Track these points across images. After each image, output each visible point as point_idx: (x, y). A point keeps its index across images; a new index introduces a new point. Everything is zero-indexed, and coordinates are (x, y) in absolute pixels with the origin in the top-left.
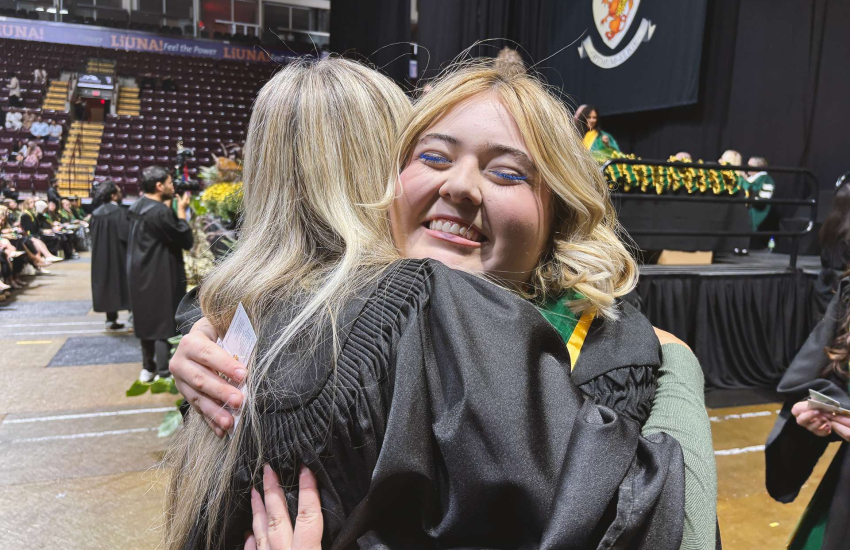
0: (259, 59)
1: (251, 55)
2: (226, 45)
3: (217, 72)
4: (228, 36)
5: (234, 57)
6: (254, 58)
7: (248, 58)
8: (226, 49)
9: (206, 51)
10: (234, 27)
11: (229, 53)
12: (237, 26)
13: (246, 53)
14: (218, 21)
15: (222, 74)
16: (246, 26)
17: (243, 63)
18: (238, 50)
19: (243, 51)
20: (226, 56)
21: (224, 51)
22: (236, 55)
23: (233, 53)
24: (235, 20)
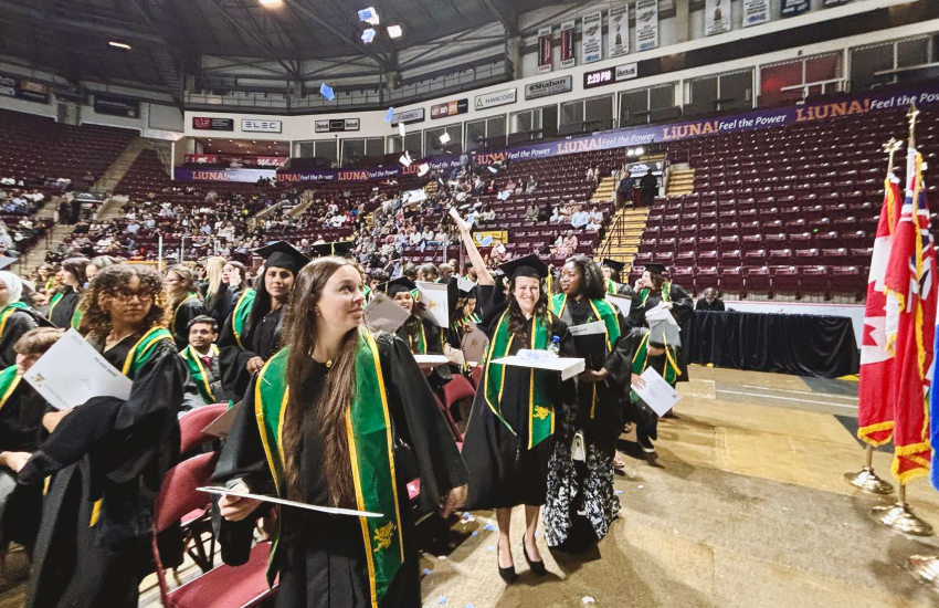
0: (851, 112)
1: (839, 109)
2: (800, 106)
5: (812, 117)
6: (843, 112)
7: (834, 114)
8: (800, 111)
9: (771, 120)
10: (806, 90)
11: (805, 114)
12: (810, 88)
14: (785, 89)
16: (823, 84)
17: (828, 120)
18: (818, 108)
19: (825, 107)
20: (801, 119)
21: (796, 114)
22: (814, 115)
23: (810, 113)
24: (807, 82)
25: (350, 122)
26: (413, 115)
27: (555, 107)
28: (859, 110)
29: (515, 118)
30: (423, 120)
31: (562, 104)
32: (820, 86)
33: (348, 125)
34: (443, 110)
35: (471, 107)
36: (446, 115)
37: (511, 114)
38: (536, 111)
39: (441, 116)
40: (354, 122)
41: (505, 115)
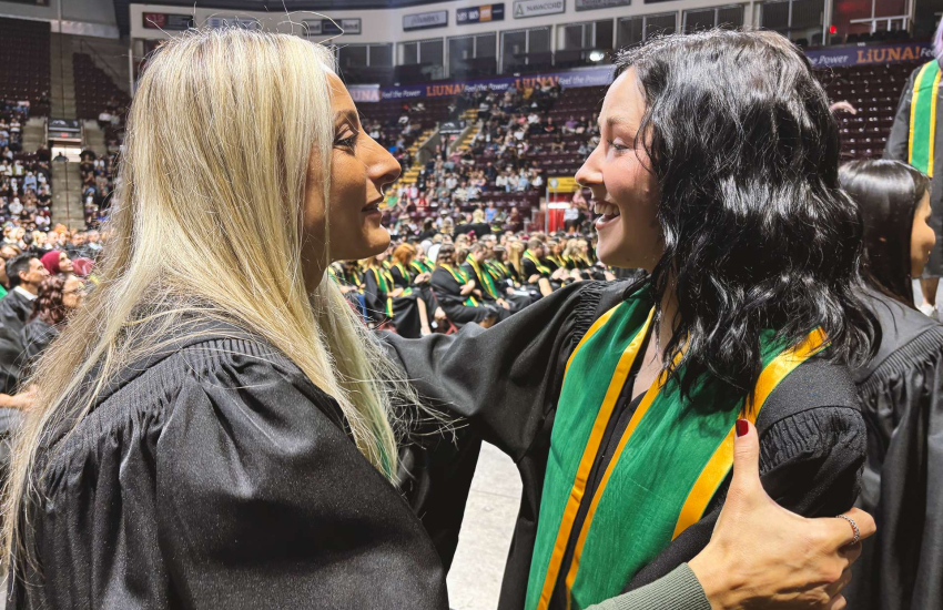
0: (904, 58)
1: (894, 54)
2: (861, 48)
3: (845, 81)
4: (866, 37)
5: (870, 60)
6: (897, 57)
7: (890, 59)
8: (860, 53)
9: (835, 60)
10: (874, 24)
11: (865, 56)
12: (878, 22)
13: (887, 53)
14: (853, 21)
15: (852, 83)
16: (889, 20)
17: (882, 65)
18: (876, 51)
19: (883, 51)
20: (861, 61)
21: (857, 55)
22: (873, 58)
23: (870, 55)
24: (876, 16)
25: (349, 23)
26: (433, 18)
27: (609, 23)
28: (911, 57)
29: (562, 31)
30: (445, 25)
31: (619, 19)
32: (886, 21)
33: (346, 27)
34: (473, 15)
35: (508, 12)
36: (476, 21)
37: (558, 26)
38: (588, 25)
39: (469, 21)
40: (353, 23)
41: (550, 27)
